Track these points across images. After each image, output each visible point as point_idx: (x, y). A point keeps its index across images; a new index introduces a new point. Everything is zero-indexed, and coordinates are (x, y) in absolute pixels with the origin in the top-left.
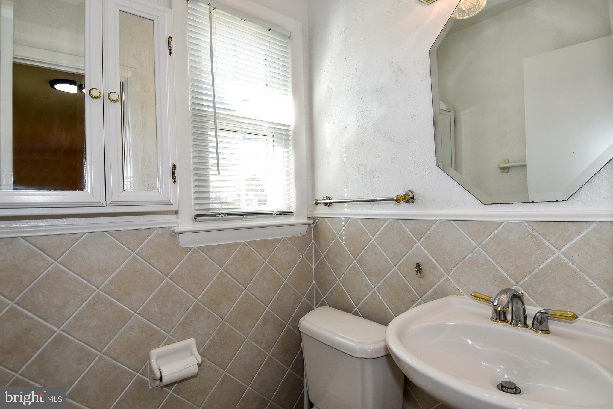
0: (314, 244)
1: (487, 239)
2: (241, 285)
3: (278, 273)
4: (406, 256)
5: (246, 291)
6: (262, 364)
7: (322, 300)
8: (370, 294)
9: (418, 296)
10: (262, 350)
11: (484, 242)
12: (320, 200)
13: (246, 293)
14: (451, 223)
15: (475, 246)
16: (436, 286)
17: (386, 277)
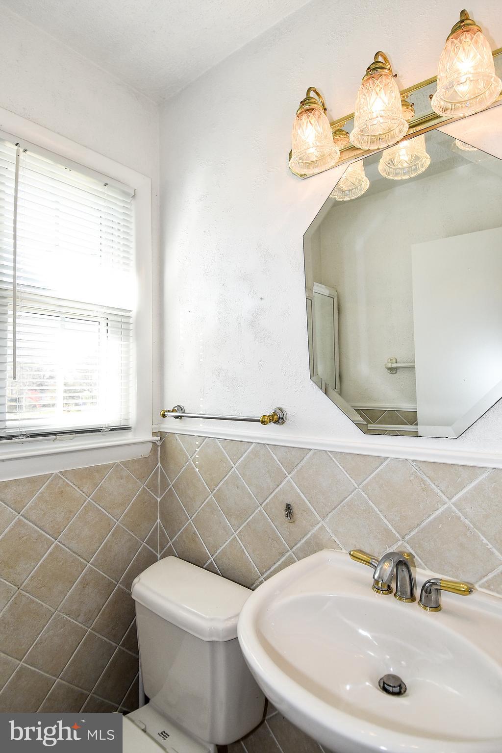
0: (161, 468)
1: (369, 479)
2: (49, 535)
3: (106, 513)
4: (274, 493)
5: (56, 544)
6: (79, 644)
7: (168, 546)
8: (229, 541)
9: (288, 547)
10: (80, 625)
11: (365, 482)
12: (168, 411)
13: (57, 546)
14: (328, 454)
15: (355, 486)
16: (309, 535)
17: (249, 519)
